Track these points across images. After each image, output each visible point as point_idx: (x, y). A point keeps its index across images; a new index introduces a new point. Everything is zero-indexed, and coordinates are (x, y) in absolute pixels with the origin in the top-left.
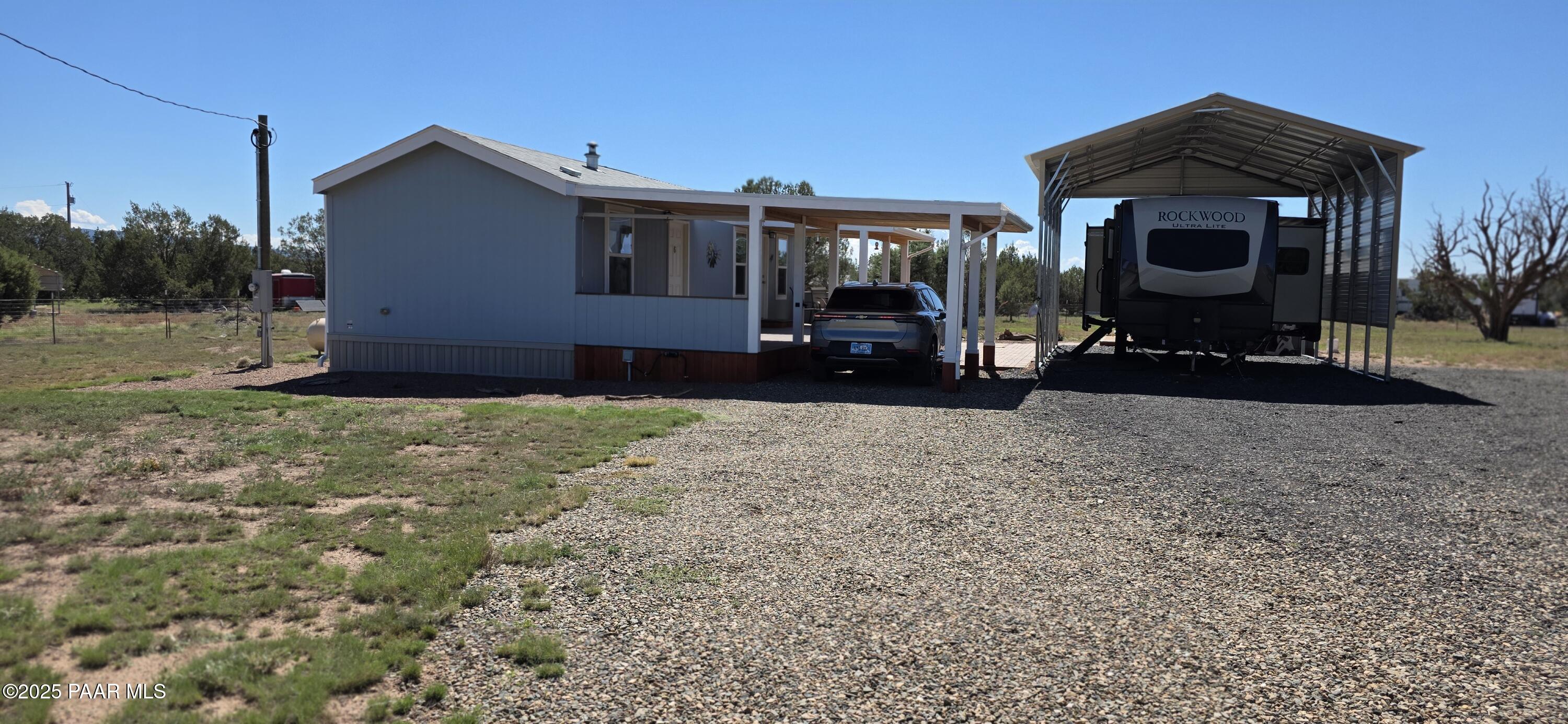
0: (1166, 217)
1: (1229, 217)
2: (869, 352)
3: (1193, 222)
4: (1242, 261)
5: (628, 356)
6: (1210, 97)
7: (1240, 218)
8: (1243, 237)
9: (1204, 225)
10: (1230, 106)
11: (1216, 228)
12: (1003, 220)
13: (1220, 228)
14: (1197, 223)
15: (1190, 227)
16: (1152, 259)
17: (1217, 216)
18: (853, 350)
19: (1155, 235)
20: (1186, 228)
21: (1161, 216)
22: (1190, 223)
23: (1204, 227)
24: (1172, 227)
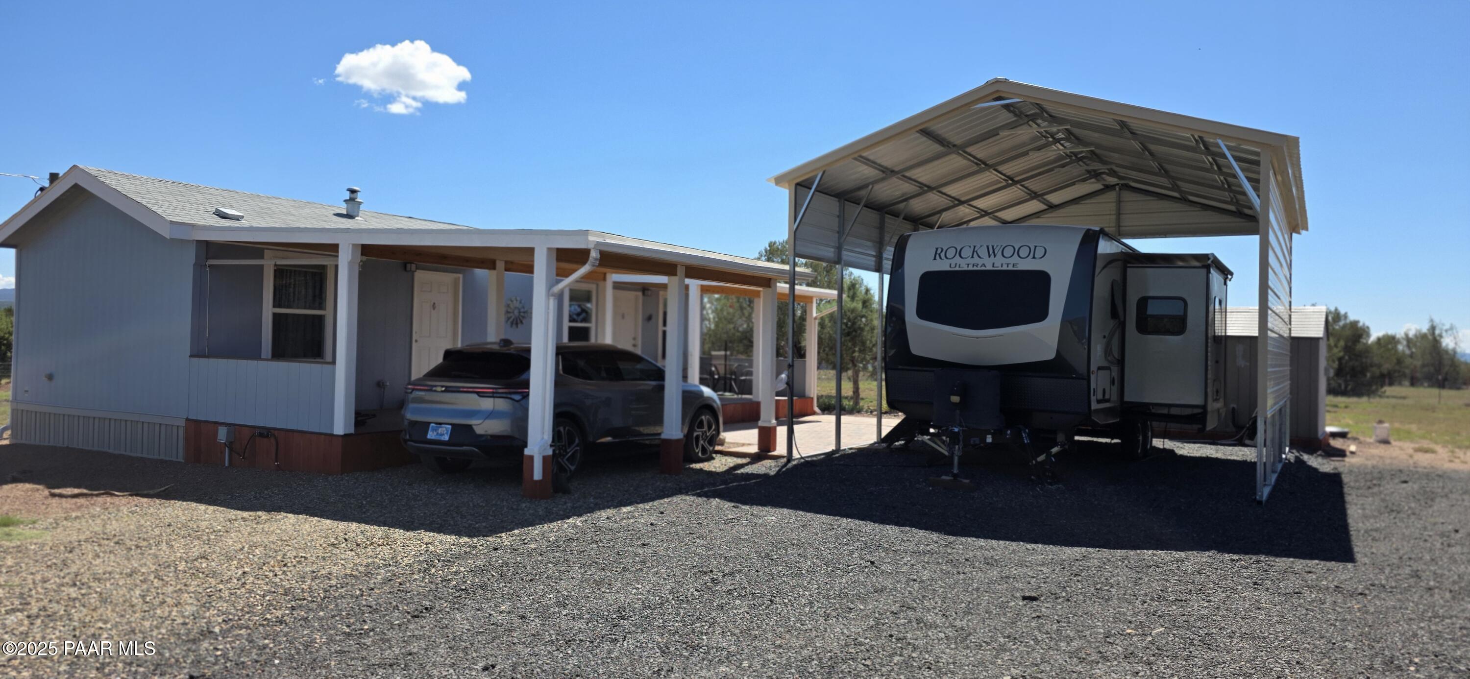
0: (943, 255)
1: (1024, 252)
2: (446, 438)
3: (976, 260)
4: (1040, 313)
5: (222, 435)
6: (989, 84)
7: (1039, 252)
8: (1042, 279)
9: (988, 263)
10: (1019, 96)
11: (1005, 268)
12: (594, 254)
13: (1011, 268)
14: (980, 262)
15: (971, 268)
16: (922, 313)
17: (1008, 252)
18: (431, 435)
19: (928, 280)
20: (965, 268)
21: (937, 255)
22: (972, 261)
23: (989, 267)
24: (948, 269)
